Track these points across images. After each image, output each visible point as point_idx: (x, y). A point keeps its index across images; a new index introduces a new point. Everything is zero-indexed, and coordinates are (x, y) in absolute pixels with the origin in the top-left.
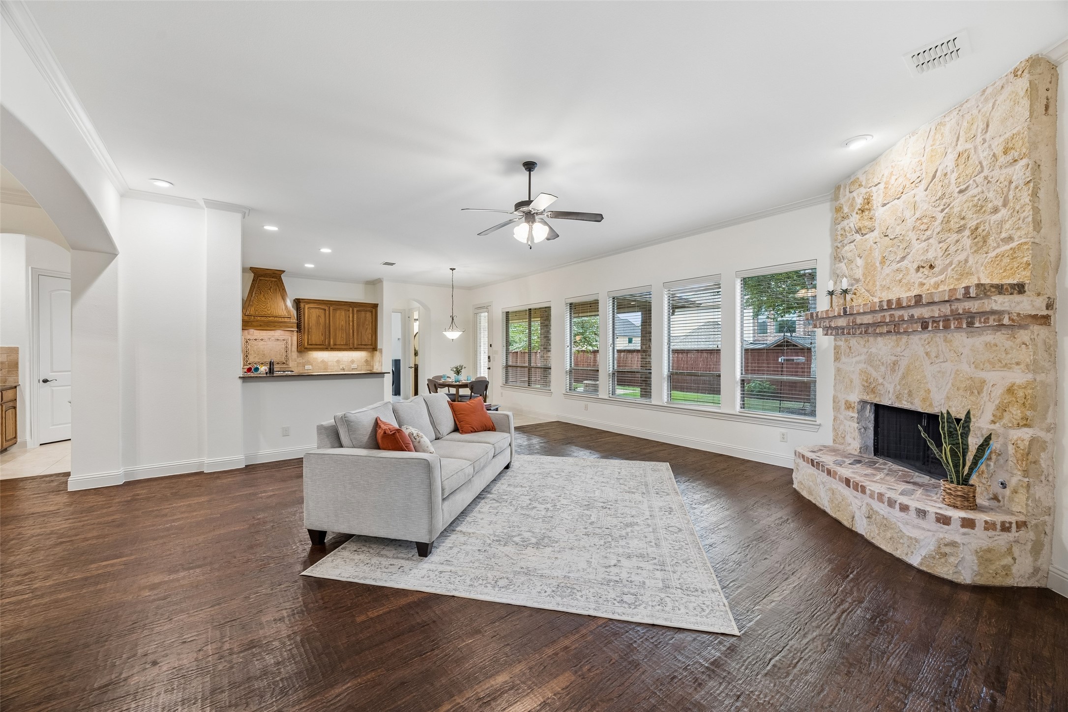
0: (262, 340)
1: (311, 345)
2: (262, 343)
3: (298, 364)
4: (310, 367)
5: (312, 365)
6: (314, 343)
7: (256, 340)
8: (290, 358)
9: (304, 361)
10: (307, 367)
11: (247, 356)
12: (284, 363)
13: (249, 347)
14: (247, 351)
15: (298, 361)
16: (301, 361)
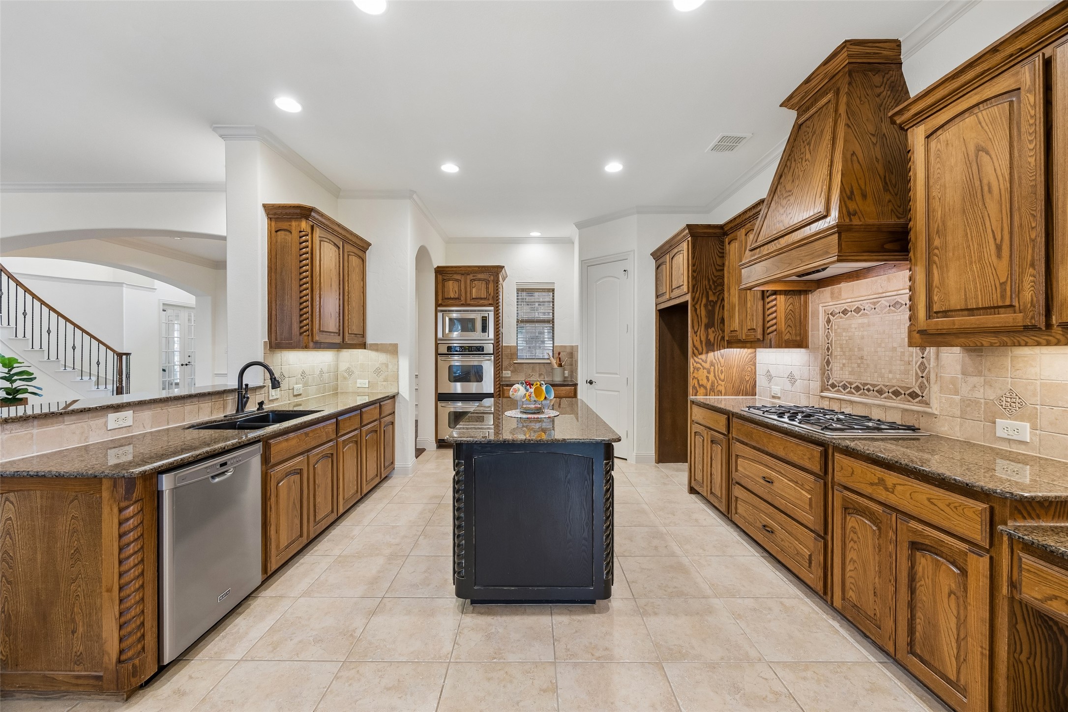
0: (858, 310)
1: (945, 313)
2: (857, 321)
3: (968, 404)
4: (1024, 431)
5: (1032, 418)
6: (955, 301)
7: (845, 312)
8: (933, 377)
9: (992, 395)
10: (1005, 427)
11: (828, 363)
12: (913, 395)
13: (832, 335)
14: (828, 349)
15: (965, 390)
16: (979, 394)
